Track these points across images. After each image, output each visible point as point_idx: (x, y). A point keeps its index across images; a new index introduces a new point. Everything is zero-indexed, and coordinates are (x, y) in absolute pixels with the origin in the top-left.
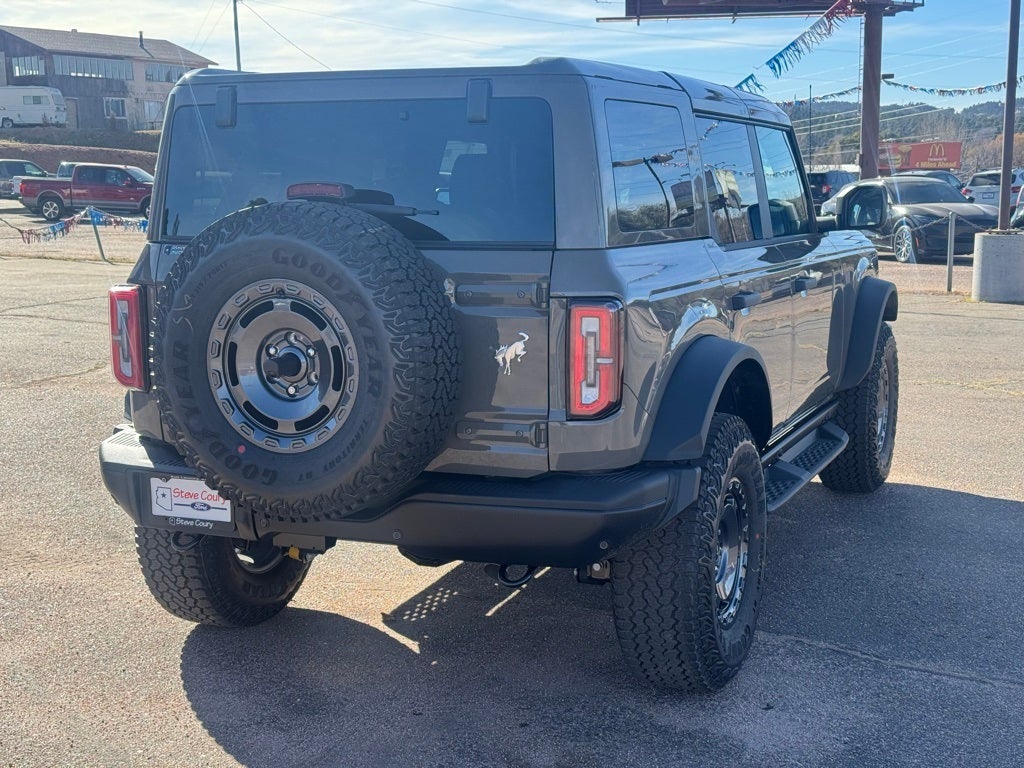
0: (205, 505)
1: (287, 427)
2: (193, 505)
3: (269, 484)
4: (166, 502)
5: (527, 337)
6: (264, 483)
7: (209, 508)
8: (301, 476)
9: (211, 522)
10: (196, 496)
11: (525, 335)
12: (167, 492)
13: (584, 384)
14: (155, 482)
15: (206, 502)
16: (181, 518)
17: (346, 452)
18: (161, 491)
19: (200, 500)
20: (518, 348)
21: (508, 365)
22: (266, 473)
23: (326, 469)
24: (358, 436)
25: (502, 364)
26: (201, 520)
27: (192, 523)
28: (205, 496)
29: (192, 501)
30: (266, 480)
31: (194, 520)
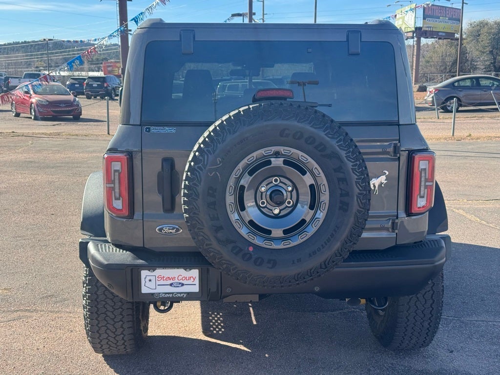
0: (180, 283)
1: (277, 233)
2: (171, 285)
3: (271, 268)
4: (152, 285)
5: (387, 173)
6: (268, 267)
7: (183, 285)
8: (293, 261)
9: (185, 293)
10: (173, 278)
11: (386, 172)
12: (153, 278)
13: (419, 197)
14: (144, 273)
15: (181, 281)
16: (163, 293)
17: (324, 245)
18: (148, 278)
19: (176, 281)
20: (383, 179)
21: (377, 188)
22: (269, 262)
23: (310, 255)
24: (332, 235)
25: (373, 188)
26: (178, 293)
27: (171, 295)
28: (180, 278)
29: (171, 282)
30: (270, 266)
31: (173, 293)
